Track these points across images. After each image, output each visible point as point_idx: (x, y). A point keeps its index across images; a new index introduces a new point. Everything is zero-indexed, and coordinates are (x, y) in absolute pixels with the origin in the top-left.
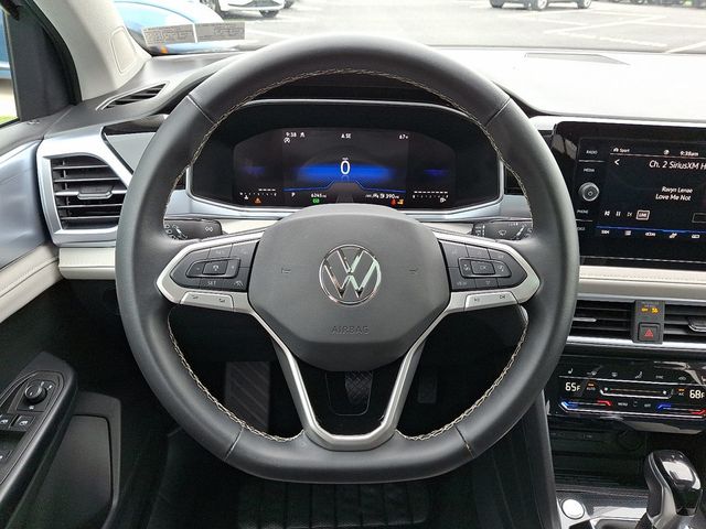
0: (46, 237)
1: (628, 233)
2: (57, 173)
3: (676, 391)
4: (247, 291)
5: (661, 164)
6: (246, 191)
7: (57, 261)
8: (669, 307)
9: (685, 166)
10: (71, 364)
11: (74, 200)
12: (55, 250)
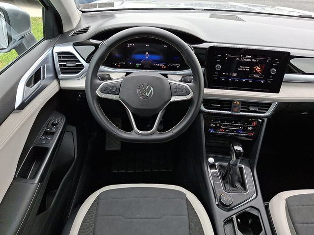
0: (56, 77)
1: (230, 80)
2: (59, 57)
3: (244, 127)
4: (119, 95)
5: (240, 59)
6: (115, 63)
7: (60, 84)
8: (243, 102)
9: (247, 60)
10: (64, 114)
11: (65, 65)
12: (59, 80)
